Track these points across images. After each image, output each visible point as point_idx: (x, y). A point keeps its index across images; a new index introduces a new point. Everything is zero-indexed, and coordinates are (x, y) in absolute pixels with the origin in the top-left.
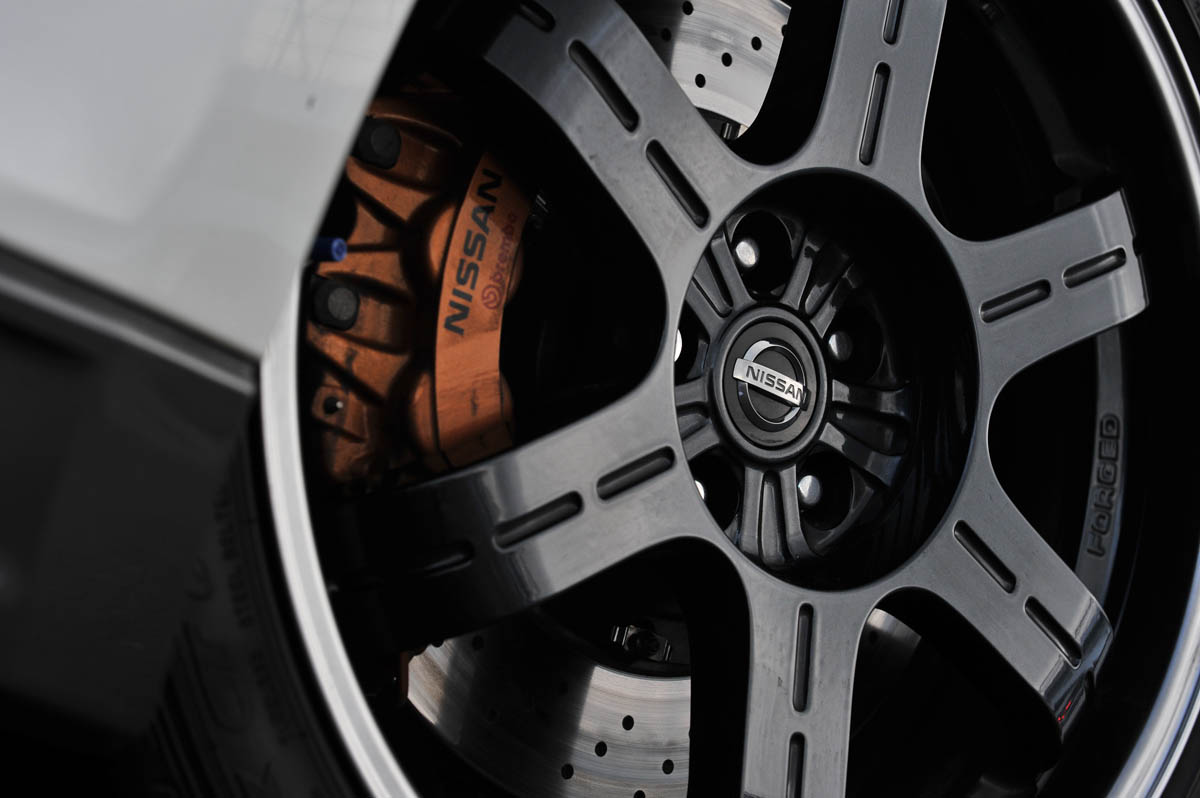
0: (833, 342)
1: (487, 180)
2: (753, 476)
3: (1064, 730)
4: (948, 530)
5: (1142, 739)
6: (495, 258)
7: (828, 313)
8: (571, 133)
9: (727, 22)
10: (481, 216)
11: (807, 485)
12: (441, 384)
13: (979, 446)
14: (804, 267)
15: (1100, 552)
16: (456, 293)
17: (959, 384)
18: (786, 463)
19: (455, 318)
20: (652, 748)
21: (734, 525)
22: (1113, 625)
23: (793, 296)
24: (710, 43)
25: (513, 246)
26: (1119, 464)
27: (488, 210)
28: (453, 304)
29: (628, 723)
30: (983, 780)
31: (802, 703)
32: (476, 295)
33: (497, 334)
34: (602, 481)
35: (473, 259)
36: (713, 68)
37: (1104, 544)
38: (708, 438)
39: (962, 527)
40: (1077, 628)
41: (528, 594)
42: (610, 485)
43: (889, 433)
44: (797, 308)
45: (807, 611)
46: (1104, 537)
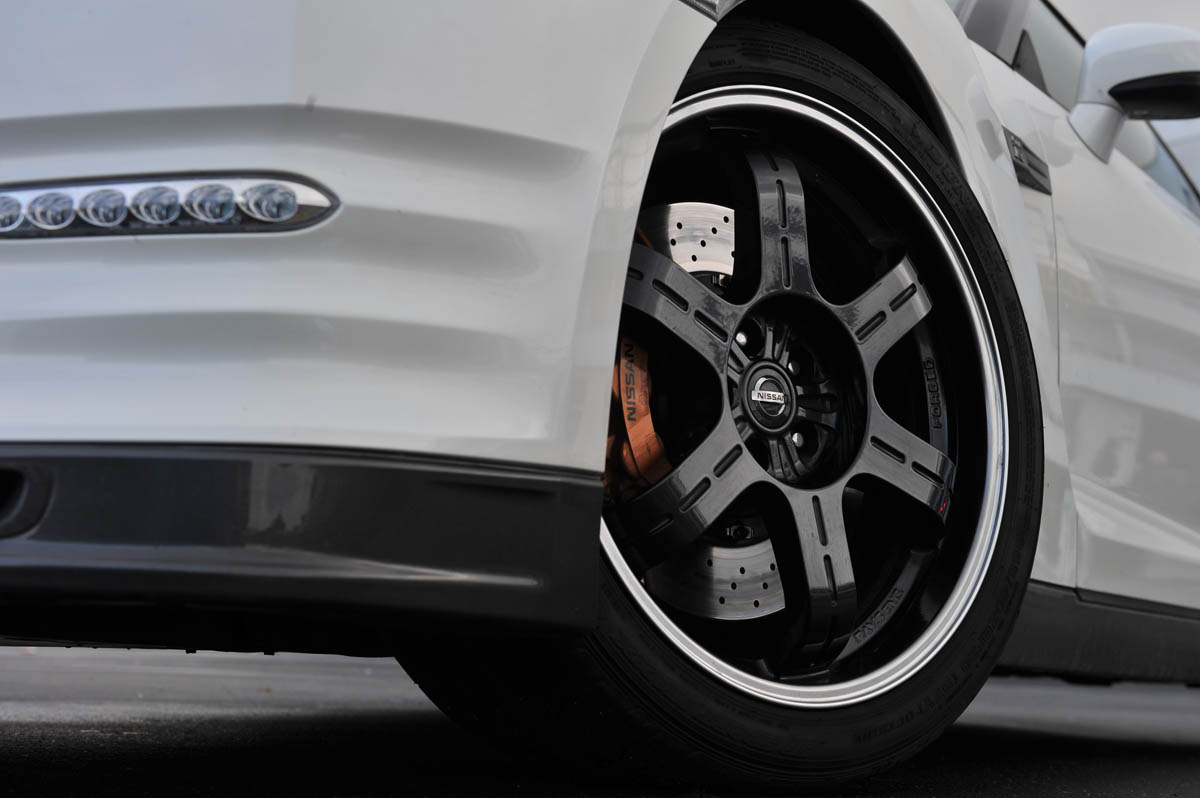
0: (790, 367)
1: (627, 348)
2: (773, 443)
3: (944, 519)
4: (868, 444)
5: (982, 513)
6: (640, 383)
7: (786, 355)
8: (658, 316)
9: (699, 226)
10: (629, 365)
11: (795, 438)
12: (632, 443)
13: (872, 400)
14: (770, 336)
15: (939, 426)
16: (629, 403)
17: (856, 383)
18: (785, 432)
19: (631, 414)
20: (756, 579)
21: (770, 467)
22: (954, 461)
23: (768, 354)
24: (694, 238)
25: (645, 374)
26: (938, 381)
27: (631, 361)
28: (629, 409)
29: (742, 571)
30: (912, 552)
31: (824, 542)
32: (636, 401)
33: (650, 415)
34: (715, 469)
35: (631, 386)
36: (698, 250)
37: (941, 421)
38: (749, 432)
39: (875, 440)
40: (934, 468)
41: (701, 525)
42: (719, 470)
43: (828, 403)
44: (771, 357)
45: (816, 499)
46: (941, 418)
